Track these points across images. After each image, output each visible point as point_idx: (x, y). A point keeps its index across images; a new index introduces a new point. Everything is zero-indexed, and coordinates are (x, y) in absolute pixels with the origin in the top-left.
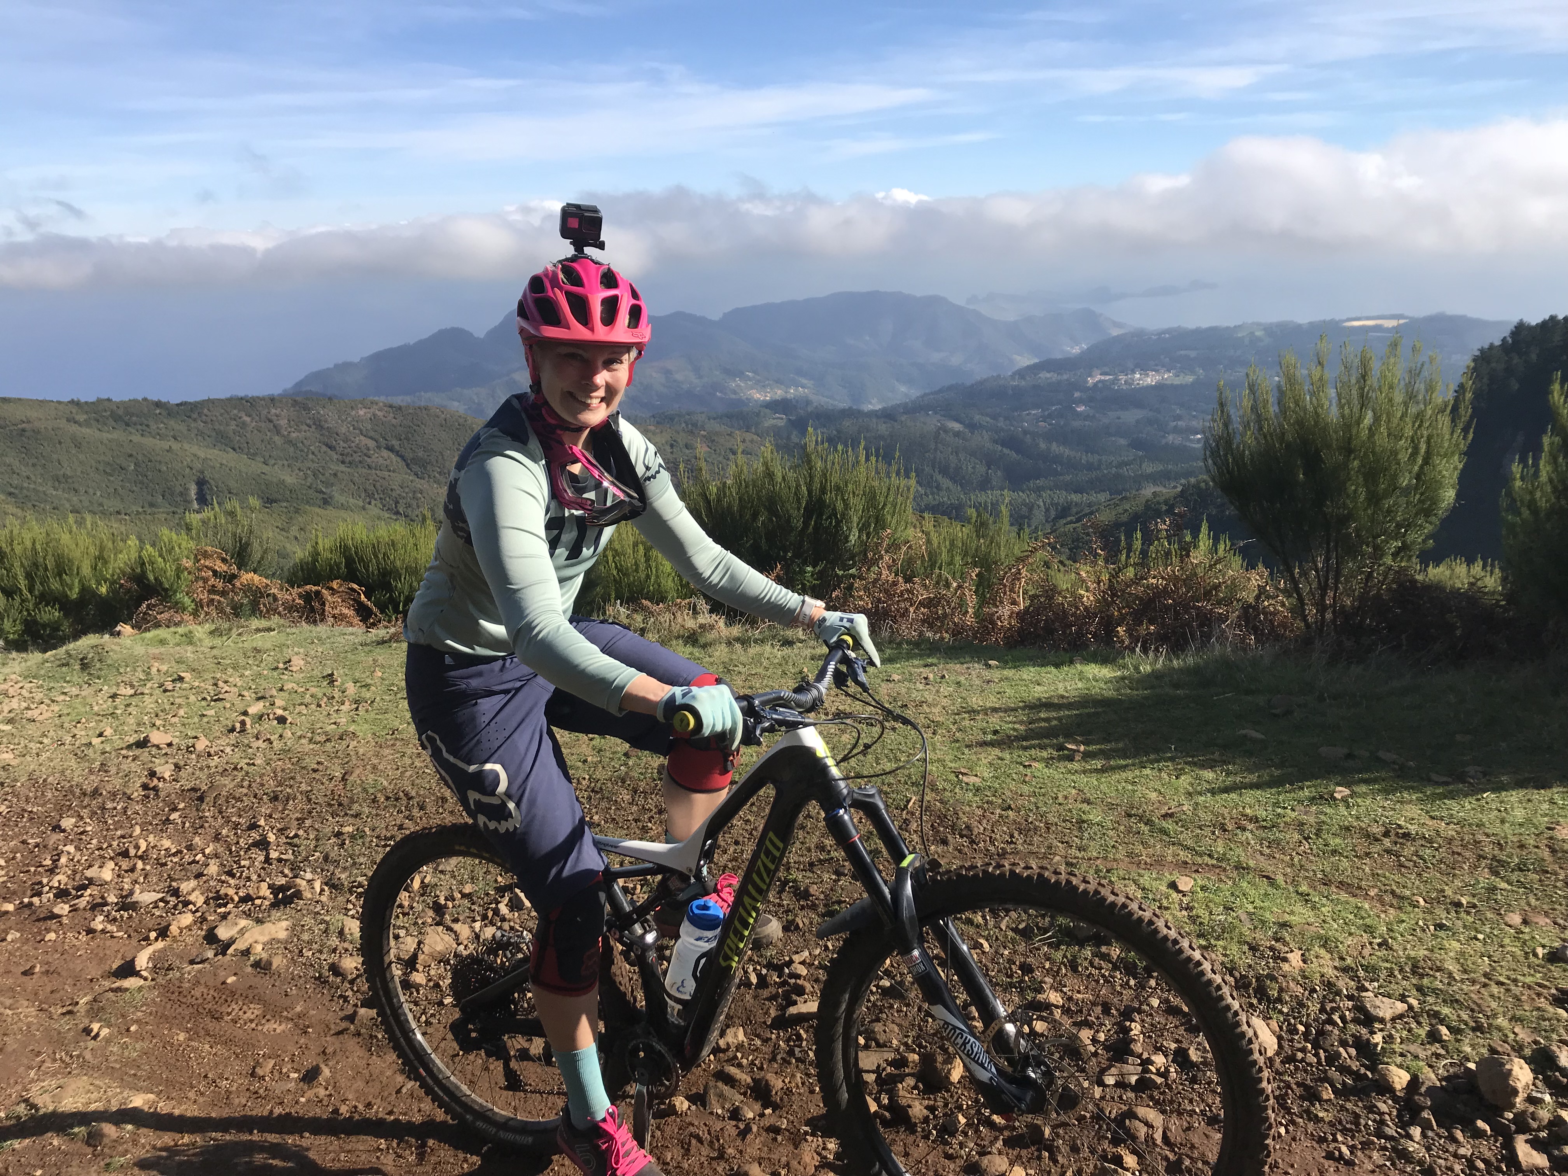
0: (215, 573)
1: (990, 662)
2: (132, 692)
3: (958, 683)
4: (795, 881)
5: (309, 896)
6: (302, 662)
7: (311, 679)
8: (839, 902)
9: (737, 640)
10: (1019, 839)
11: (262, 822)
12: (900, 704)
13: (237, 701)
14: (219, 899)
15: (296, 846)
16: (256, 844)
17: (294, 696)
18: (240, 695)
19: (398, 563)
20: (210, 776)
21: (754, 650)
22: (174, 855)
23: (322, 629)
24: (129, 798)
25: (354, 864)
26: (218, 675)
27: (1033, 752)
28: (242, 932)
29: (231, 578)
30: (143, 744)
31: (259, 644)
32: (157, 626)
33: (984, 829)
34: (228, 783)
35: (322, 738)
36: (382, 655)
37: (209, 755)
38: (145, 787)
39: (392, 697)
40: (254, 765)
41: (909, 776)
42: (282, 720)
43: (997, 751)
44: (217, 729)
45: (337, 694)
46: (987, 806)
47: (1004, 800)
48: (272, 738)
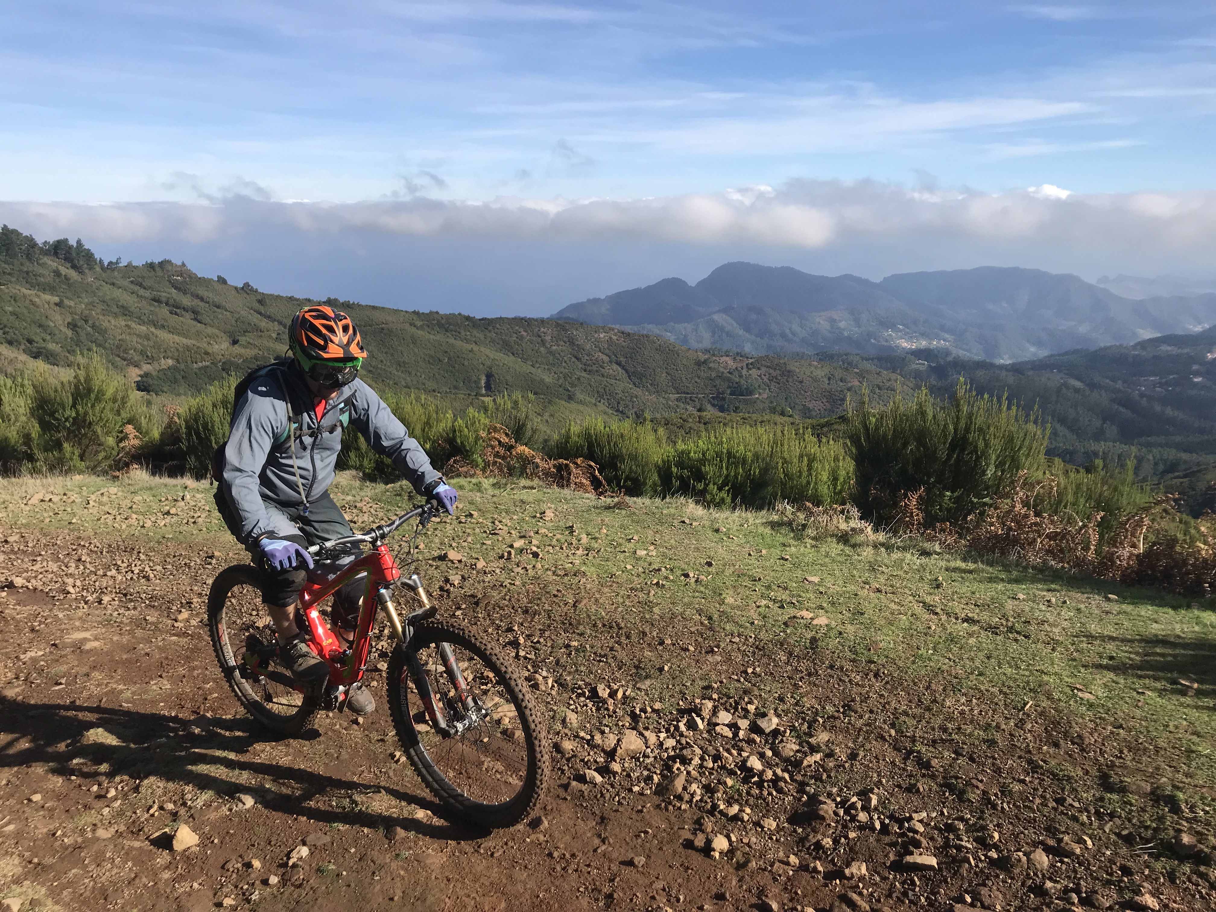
0: (500, 442)
1: (1110, 596)
2: (439, 520)
3: (1079, 610)
4: (919, 752)
5: (544, 689)
6: (553, 515)
7: (557, 528)
8: (957, 778)
9: (883, 544)
10: (1128, 756)
11: (516, 628)
12: (1023, 619)
13: (507, 537)
14: (484, 679)
15: (537, 649)
16: (511, 643)
17: (545, 538)
18: (509, 532)
19: (624, 451)
20: (484, 588)
21: (896, 555)
23: (566, 492)
24: (433, 596)
25: (577, 670)
26: (495, 516)
27: (1147, 681)
28: (496, 705)
29: (510, 448)
30: (443, 558)
31: (525, 498)
32: (459, 475)
33: (1096, 741)
34: (495, 595)
35: (562, 573)
36: (608, 518)
37: (485, 573)
38: (441, 589)
39: (612, 550)
40: (514, 584)
41: (1028, 683)
42: (535, 555)
43: (1112, 675)
44: (492, 555)
45: (574, 542)
46: (1099, 722)
47: (1115, 719)
48: (528, 567)
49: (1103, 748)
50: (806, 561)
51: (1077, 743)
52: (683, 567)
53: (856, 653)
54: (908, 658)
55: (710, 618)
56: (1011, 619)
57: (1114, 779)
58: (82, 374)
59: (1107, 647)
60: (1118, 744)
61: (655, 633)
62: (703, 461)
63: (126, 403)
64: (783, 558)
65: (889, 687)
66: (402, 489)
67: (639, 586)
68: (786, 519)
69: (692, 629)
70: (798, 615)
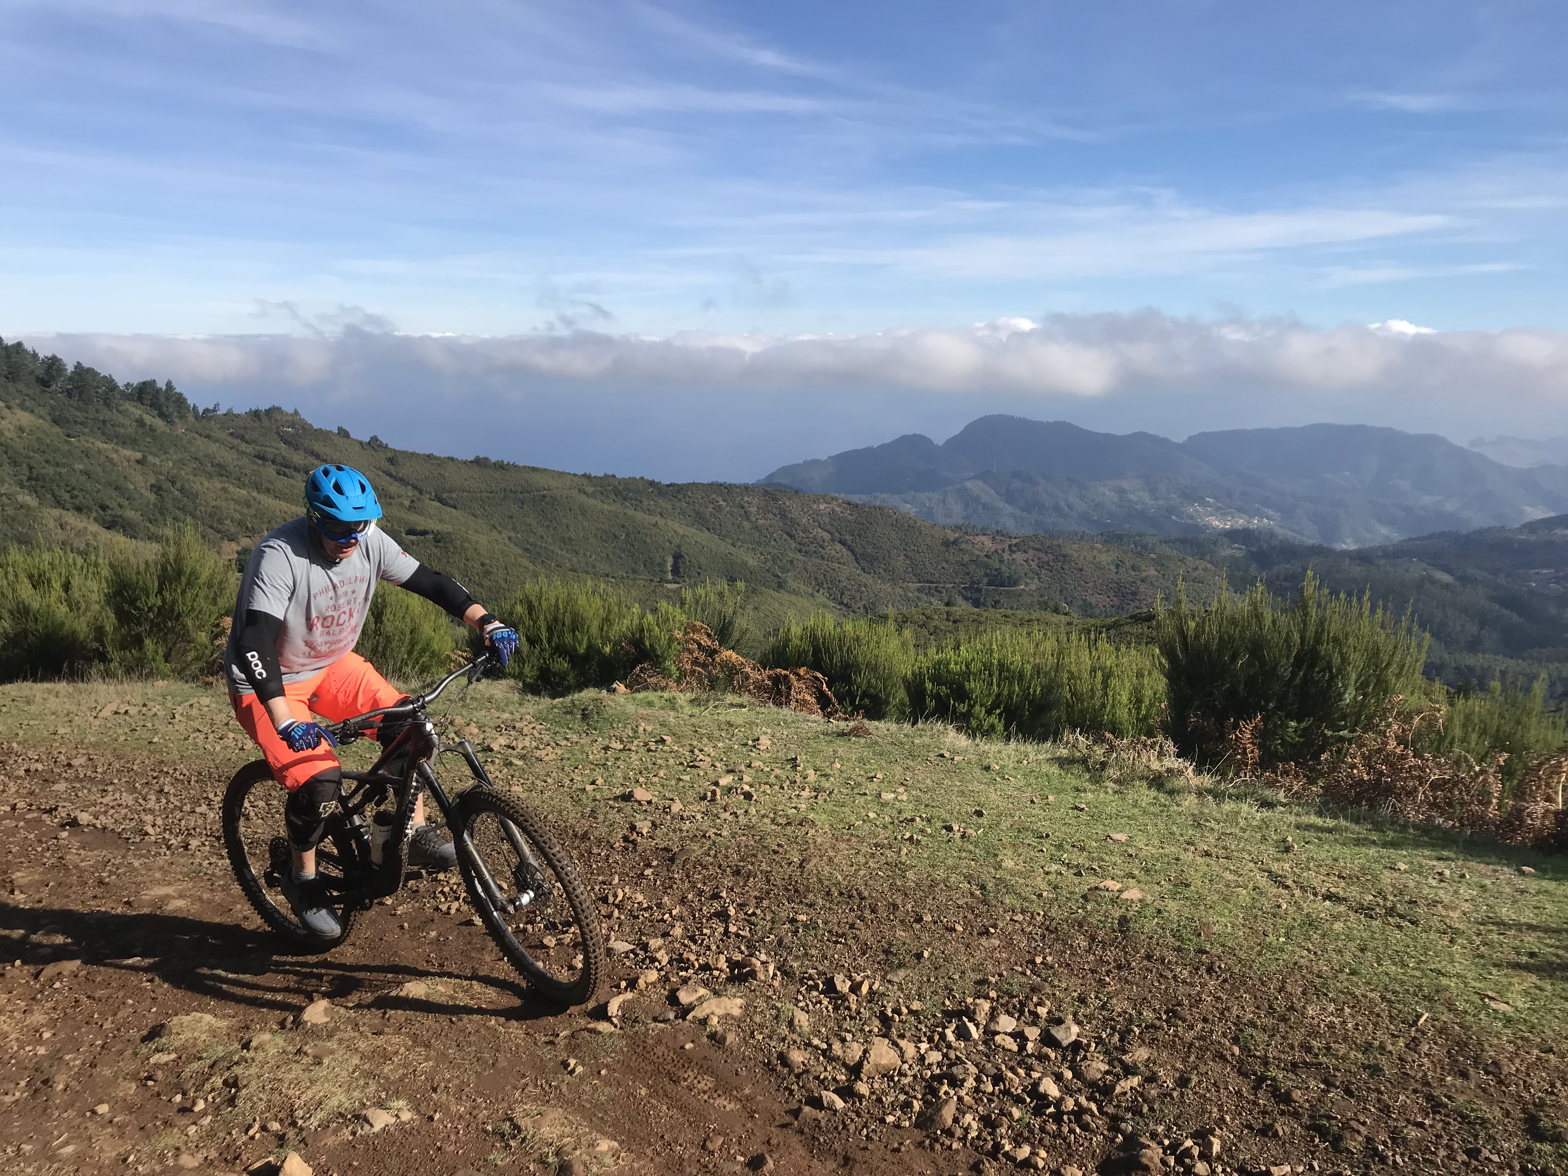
0: (699, 644)
1: (1523, 868)
2: (621, 746)
3: (1483, 887)
4: (1274, 1079)
5: (762, 977)
6: (769, 743)
7: (776, 760)
9: (1209, 791)
11: (724, 894)
12: (1407, 898)
13: (710, 771)
14: (680, 962)
15: (753, 924)
16: (717, 915)
17: (760, 774)
18: (713, 765)
19: (860, 659)
20: (682, 839)
21: (1228, 806)
22: (645, 910)
23: (786, 712)
24: (612, 847)
25: (806, 954)
26: (695, 743)
28: (700, 1000)
29: (712, 653)
30: (627, 797)
31: (732, 719)
32: (646, 688)
33: (1517, 1070)
34: (696, 850)
35: (783, 821)
36: (842, 747)
37: (682, 819)
38: (626, 839)
39: (849, 791)
40: (720, 835)
41: (1420, 987)
42: (748, 796)
43: (1533, 978)
44: (691, 795)
45: (798, 779)
46: (1521, 1043)
47: (1543, 1039)
48: (739, 812)
49: (1528, 1079)
50: (1108, 812)
51: (1492, 1073)
52: (944, 816)
53: (1180, 939)
54: (1252, 948)
55: (983, 888)
56: (1391, 898)
57: (1545, 1123)
58: (172, 550)
59: (1526, 939)
60: (1548, 1074)
61: (910, 906)
62: (967, 674)
63: (224, 589)
64: (1076, 808)
65: (1227, 986)
66: (574, 705)
67: (886, 842)
68: (1078, 754)
69: (960, 902)
70: (1101, 885)
